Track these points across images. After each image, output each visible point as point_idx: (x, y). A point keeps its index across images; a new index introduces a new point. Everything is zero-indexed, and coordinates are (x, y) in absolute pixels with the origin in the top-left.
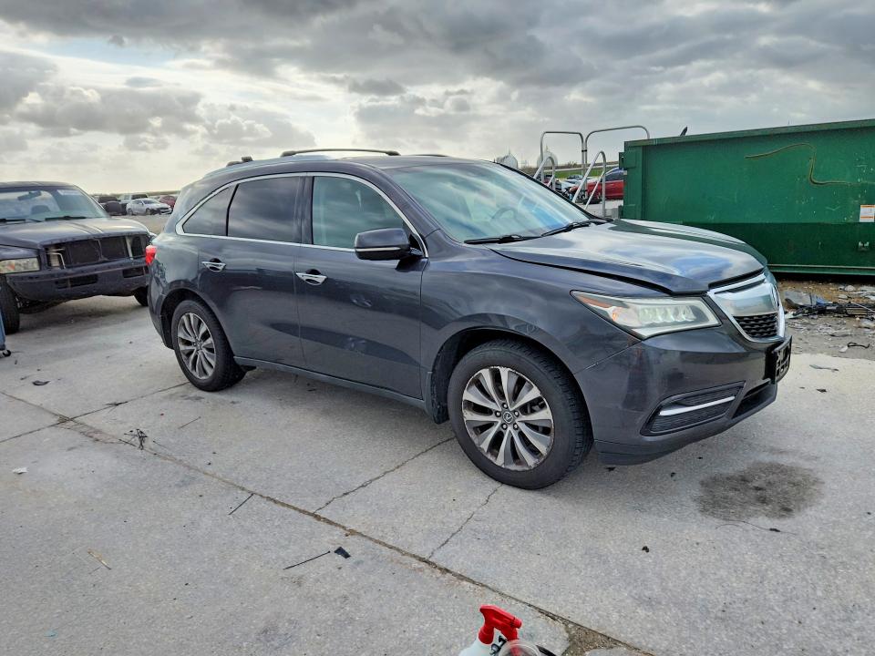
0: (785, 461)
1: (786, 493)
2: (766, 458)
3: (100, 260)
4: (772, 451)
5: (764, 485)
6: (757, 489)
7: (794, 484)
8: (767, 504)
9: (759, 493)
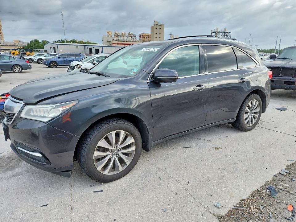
0: (10, 173)
1: (3, 163)
2: (18, 170)
3: (280, 75)
4: (18, 174)
5: (12, 161)
6: (13, 160)
7: (2, 166)
8: (7, 157)
9: (12, 159)
